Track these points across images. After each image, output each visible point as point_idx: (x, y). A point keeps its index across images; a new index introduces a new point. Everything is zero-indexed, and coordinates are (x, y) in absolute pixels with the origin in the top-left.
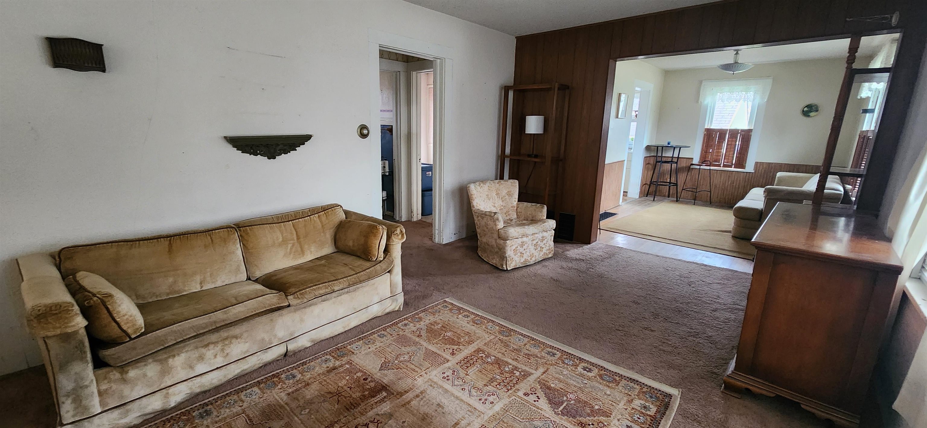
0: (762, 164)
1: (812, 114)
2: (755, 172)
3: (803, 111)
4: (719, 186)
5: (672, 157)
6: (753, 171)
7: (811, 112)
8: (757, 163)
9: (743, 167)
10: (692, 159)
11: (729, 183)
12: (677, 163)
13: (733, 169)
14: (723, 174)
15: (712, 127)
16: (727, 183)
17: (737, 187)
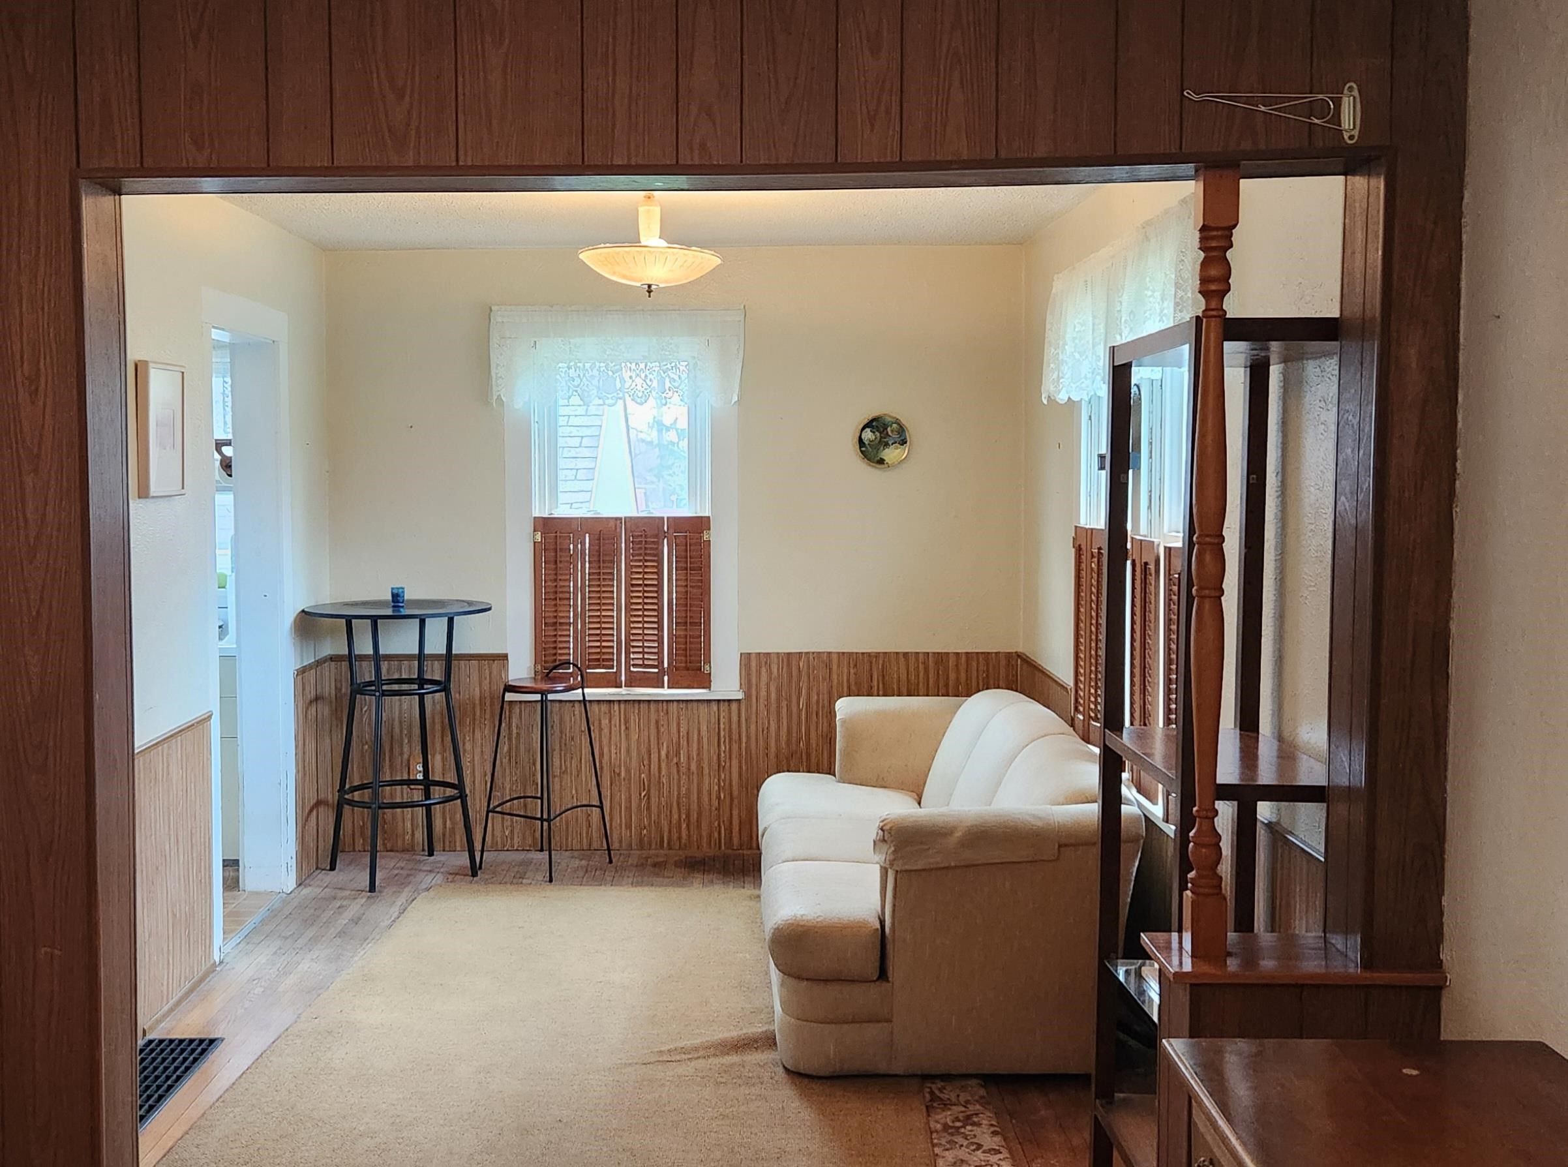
0: (765, 658)
1: (891, 454)
2: (748, 695)
3: (861, 441)
4: (628, 771)
5: (421, 657)
6: (740, 696)
7: (887, 445)
8: (746, 659)
9: (704, 681)
10: (505, 657)
11: (663, 753)
12: (444, 686)
13: (665, 692)
14: (633, 718)
15: (562, 511)
16: (654, 757)
17: (694, 767)
